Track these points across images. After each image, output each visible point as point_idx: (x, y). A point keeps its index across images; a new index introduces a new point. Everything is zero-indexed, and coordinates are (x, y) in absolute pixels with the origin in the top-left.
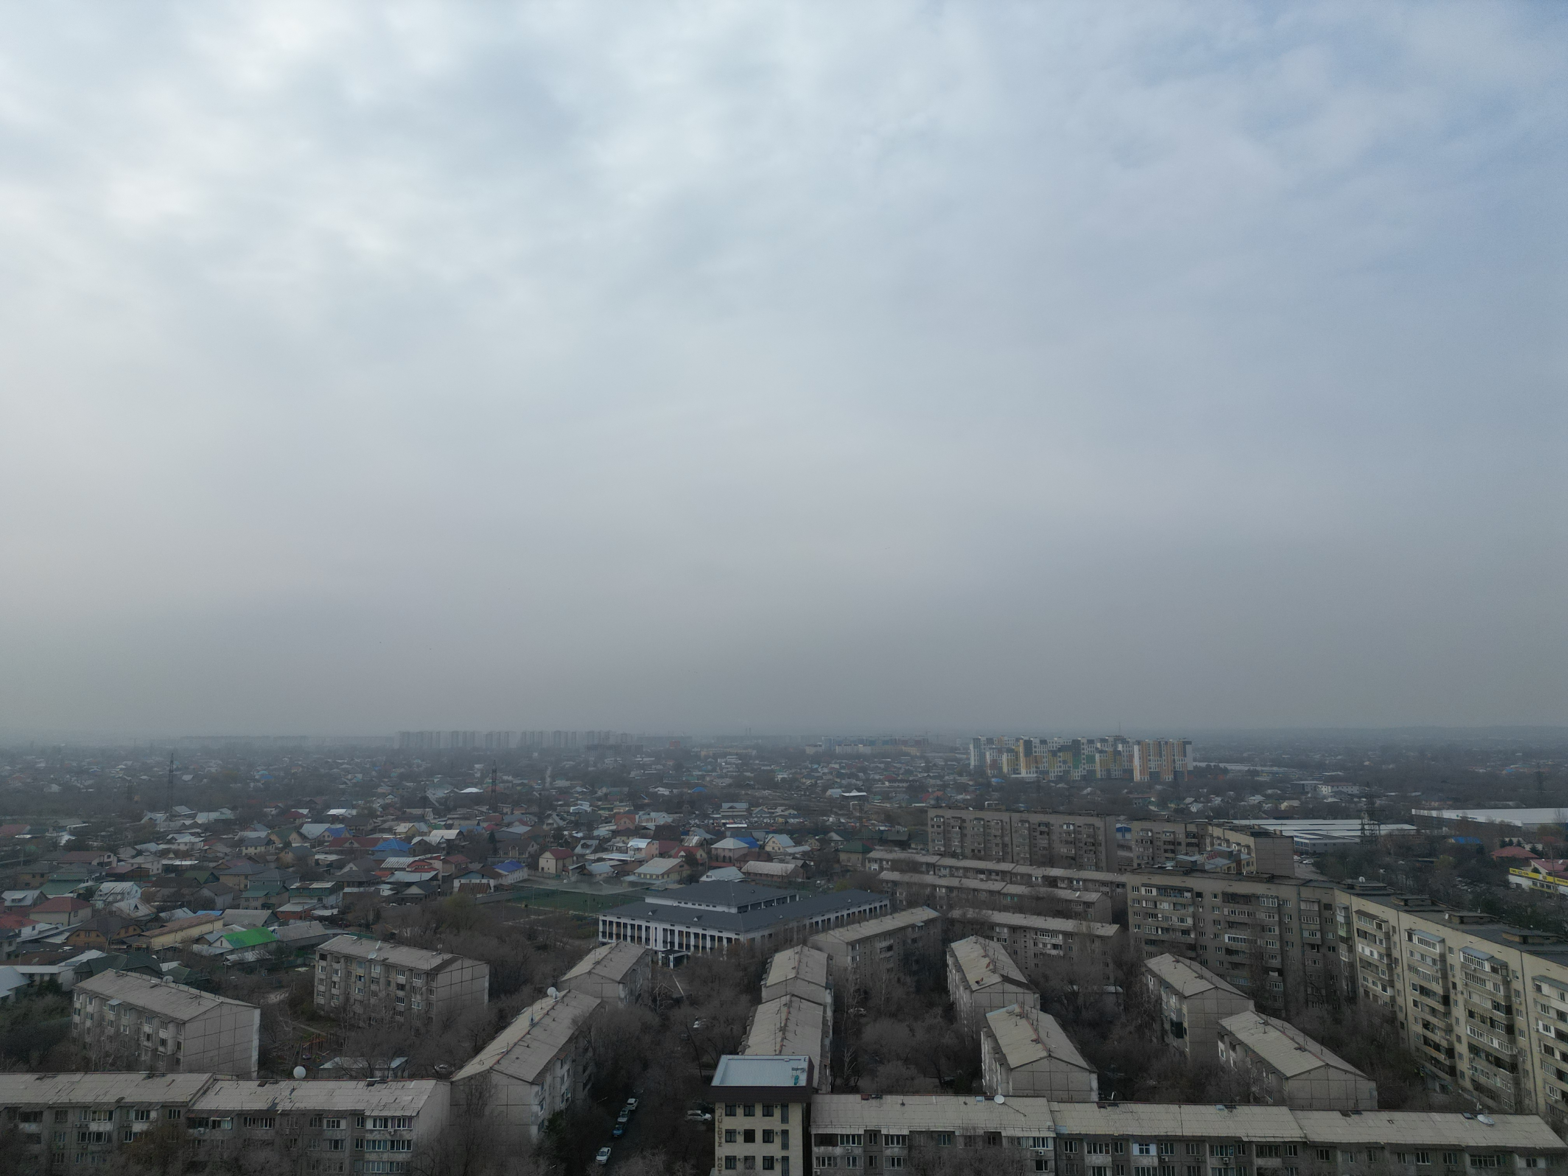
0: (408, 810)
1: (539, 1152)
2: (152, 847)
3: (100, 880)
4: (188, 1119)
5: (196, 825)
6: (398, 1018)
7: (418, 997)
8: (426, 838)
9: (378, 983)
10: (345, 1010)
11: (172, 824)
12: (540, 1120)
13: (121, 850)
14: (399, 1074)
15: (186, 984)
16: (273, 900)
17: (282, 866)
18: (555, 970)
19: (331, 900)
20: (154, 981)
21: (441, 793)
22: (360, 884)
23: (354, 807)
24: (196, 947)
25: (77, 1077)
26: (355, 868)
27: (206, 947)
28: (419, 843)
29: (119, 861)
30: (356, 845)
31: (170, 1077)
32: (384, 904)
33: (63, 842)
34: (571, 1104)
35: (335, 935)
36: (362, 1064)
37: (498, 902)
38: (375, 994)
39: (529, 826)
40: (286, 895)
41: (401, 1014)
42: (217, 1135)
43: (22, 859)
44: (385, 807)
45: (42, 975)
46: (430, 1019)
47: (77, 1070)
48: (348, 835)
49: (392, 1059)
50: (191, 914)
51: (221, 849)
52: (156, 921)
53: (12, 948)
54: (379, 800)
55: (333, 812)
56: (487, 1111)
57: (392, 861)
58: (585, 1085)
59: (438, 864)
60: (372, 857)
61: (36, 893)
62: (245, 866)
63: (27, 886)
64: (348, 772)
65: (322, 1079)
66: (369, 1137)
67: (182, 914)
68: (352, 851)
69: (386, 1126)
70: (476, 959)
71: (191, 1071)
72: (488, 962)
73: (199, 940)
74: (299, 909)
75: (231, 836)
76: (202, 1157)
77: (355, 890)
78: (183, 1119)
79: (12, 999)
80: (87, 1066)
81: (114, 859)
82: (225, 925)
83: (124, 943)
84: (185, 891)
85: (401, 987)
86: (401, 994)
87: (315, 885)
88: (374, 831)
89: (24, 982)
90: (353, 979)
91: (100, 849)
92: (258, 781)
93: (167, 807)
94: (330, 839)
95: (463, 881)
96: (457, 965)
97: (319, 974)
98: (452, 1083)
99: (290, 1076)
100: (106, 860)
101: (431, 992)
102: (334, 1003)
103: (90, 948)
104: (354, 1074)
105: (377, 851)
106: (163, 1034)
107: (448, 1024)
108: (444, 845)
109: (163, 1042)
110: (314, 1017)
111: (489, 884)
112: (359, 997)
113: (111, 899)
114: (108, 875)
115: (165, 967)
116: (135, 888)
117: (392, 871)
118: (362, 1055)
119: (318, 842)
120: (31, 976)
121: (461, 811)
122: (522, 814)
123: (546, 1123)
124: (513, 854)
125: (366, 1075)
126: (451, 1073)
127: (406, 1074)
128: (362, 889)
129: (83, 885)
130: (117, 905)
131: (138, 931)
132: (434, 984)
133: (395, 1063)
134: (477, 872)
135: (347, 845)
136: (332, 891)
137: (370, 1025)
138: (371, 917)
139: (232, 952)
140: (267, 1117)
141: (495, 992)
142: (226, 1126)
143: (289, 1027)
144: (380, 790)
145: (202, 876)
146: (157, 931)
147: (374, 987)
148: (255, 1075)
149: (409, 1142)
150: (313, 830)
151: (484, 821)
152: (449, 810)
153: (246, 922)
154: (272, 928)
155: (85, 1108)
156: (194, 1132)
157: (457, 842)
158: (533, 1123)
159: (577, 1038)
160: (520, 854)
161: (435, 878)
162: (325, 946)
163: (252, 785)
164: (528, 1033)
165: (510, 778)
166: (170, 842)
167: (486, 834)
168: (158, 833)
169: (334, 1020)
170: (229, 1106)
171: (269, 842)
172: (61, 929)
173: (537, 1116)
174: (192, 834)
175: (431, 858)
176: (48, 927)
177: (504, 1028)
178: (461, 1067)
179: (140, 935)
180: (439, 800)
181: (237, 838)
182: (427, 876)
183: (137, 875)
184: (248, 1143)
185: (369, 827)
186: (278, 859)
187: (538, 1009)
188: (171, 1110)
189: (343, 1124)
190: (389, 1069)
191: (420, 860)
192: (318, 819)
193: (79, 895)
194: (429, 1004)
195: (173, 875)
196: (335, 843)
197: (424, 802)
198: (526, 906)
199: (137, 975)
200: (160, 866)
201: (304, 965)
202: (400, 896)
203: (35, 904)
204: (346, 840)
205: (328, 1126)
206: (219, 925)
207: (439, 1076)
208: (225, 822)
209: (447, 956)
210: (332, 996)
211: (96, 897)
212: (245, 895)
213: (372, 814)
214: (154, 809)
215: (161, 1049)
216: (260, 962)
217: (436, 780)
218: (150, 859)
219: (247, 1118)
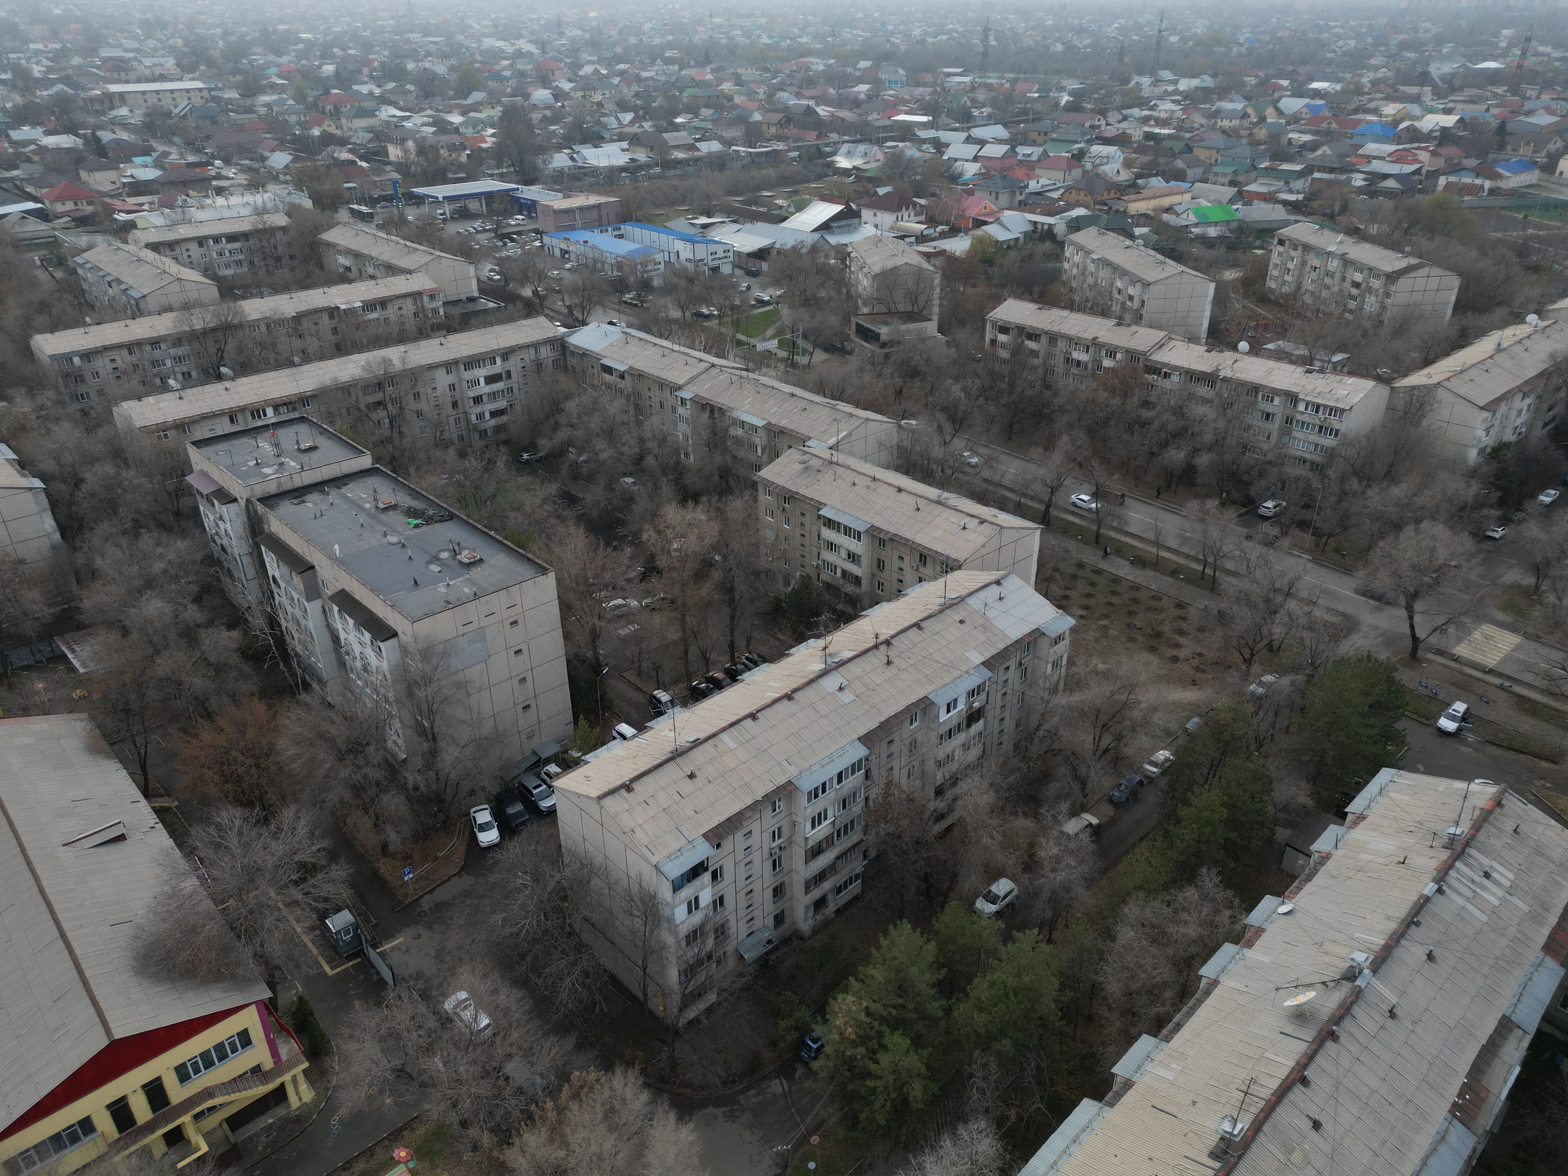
0: (1402, 88)
1: (1473, 473)
2: (1136, 112)
3: (1090, 142)
4: (1146, 366)
5: (1176, 92)
6: (1347, 315)
7: (1373, 298)
8: (1417, 124)
9: (1333, 277)
10: (1295, 298)
11: (1156, 90)
12: (1483, 445)
13: (1110, 114)
14: (1339, 368)
15: (1154, 249)
16: (1240, 178)
17: (1254, 143)
18: (1543, 296)
19: (1299, 184)
20: (1128, 242)
21: (1448, 68)
22: (1331, 170)
23: (1339, 81)
24: (1165, 217)
25: (1065, 313)
26: (1329, 152)
27: (1174, 217)
28: (1407, 129)
29: (1107, 124)
30: (1334, 126)
31: (1134, 328)
32: (1354, 195)
33: (1063, 102)
34: (1523, 440)
35: (1297, 222)
36: (1303, 351)
37: (1490, 208)
38: (1328, 287)
39: (1556, 115)
40: (1254, 174)
41: (1351, 311)
42: (1166, 384)
43: (1031, 117)
44: (1375, 83)
45: (1043, 224)
46: (1381, 323)
47: (1065, 308)
48: (1327, 114)
49: (1334, 353)
50: (1164, 184)
51: (1198, 119)
52: (1133, 187)
53: (1022, 198)
54: (1369, 74)
55: (1315, 85)
56: (1425, 423)
57: (1371, 148)
58: (1546, 425)
59: (1424, 156)
60: (1349, 141)
61: (1041, 149)
62: (1218, 140)
63: (1034, 143)
64: (1339, 37)
65: (1263, 357)
66: (1299, 417)
67: (1157, 182)
68: (1328, 133)
69: (1317, 412)
70: (1446, 269)
71: (1151, 327)
72: (1460, 274)
73: (1168, 210)
74: (1264, 189)
75: (1208, 106)
76: (1153, 399)
77: (1325, 176)
78: (1141, 365)
79: (1022, 241)
80: (1071, 306)
81: (1103, 122)
82: (1193, 198)
83: (1106, 204)
84: (1161, 160)
85: (1357, 285)
86: (1355, 291)
87: (1285, 167)
88: (1357, 111)
89: (1030, 228)
90: (1308, 269)
91: (1093, 111)
92: (1242, 45)
93: (1152, 72)
94: (1308, 116)
95: (1452, 179)
96: (1424, 271)
97: (1275, 259)
98: (1392, 388)
99: (1235, 348)
100: (1097, 123)
101: (1388, 295)
102: (1285, 289)
103: (1079, 206)
104: (1294, 358)
105: (1357, 135)
106: (1131, 291)
107: (1401, 329)
108: (1438, 134)
109: (1131, 298)
110: (1263, 299)
111: (1482, 186)
112: (1311, 288)
113: (1098, 162)
114: (1098, 138)
115: (1138, 231)
116: (1119, 153)
117: (1369, 158)
118: (1305, 343)
119: (1295, 119)
120: (1035, 223)
121: (1469, 92)
122: (1553, 99)
123: (1489, 450)
124: (1526, 151)
125: (1306, 362)
126: (1393, 379)
127: (1346, 369)
128: (1332, 176)
129: (1077, 146)
130: (1102, 167)
131: (1118, 195)
132: (1393, 288)
133: (1337, 357)
134: (1472, 170)
135: (1325, 125)
136: (1300, 175)
137: (1317, 316)
138: (1337, 208)
139: (1196, 225)
140: (1210, 379)
141: (1459, 307)
142: (1175, 378)
143: (1238, 304)
144: (1373, 61)
145: (1178, 146)
146: (1134, 197)
147: (1328, 281)
148: (1204, 341)
149: (1337, 431)
150: (1292, 104)
151: (1497, 106)
152: (1453, 90)
153: (1213, 197)
154: (1235, 207)
155: (1070, 339)
156: (1150, 378)
157: (1454, 131)
158: (1473, 446)
159: (1550, 374)
160: (1534, 152)
161: (1417, 172)
162: (1285, 232)
163: (1235, 49)
164: (1491, 357)
165: (1548, 49)
166: (1152, 108)
167: (1495, 123)
168: (1142, 98)
169: (1282, 306)
170: (1179, 363)
171: (1245, 115)
172: (1058, 185)
173: (1479, 440)
174: (1173, 101)
175: (1418, 148)
176: (1049, 182)
177: (1463, 347)
178: (1405, 375)
179: (1119, 199)
180: (1443, 78)
181: (1214, 108)
182: (1408, 169)
183: (1121, 140)
184: (1191, 397)
185: (1353, 106)
186: (1251, 135)
187: (1510, 334)
188: (1132, 355)
189: (1277, 400)
190: (1329, 362)
191: (1404, 150)
192: (1298, 92)
193: (1073, 155)
194: (1383, 307)
195: (1152, 143)
196: (1313, 121)
197: (1424, 78)
198: (1525, 217)
199: (1115, 235)
200: (1141, 133)
201: (1261, 248)
202: (1373, 188)
203: (1039, 160)
204: (1324, 119)
205: (1263, 399)
206: (1187, 197)
207: (1379, 379)
208: (1206, 91)
209: (1414, 261)
210: (1284, 283)
211: (1086, 159)
212: (1215, 169)
213: (1359, 91)
214: (1141, 73)
215: (1128, 303)
216: (1221, 238)
217: (1445, 51)
218: (1134, 125)
219: (1193, 376)
